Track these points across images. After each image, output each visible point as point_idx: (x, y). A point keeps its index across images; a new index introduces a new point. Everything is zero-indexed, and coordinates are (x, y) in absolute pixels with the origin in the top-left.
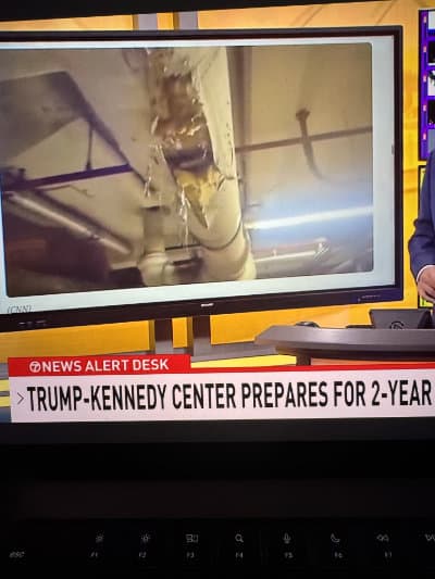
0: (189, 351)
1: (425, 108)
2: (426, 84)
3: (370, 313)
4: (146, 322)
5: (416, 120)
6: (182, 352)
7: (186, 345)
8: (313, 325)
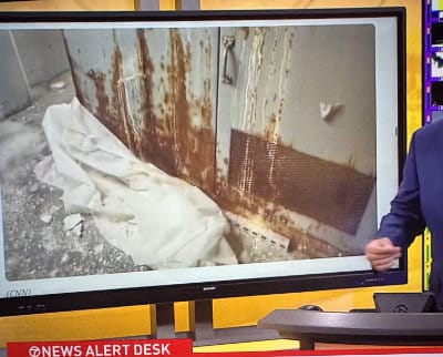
0: (191, 335)
1: (428, 90)
2: (430, 65)
3: (374, 297)
4: (148, 306)
5: (420, 102)
6: (185, 336)
7: (188, 330)
8: (316, 309)
